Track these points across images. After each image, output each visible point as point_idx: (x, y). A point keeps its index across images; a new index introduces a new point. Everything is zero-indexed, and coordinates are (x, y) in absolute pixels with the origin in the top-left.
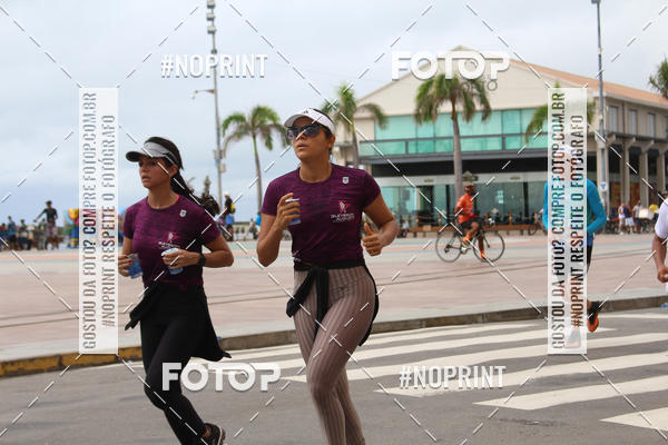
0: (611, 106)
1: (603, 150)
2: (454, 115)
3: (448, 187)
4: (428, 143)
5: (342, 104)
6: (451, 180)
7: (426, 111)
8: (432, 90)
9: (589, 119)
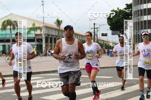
0: (46, 28)
1: (44, 38)
2: (10, 29)
4: (4, 35)
6: (10, 44)
7: (4, 28)
8: (6, 23)
9: (41, 31)
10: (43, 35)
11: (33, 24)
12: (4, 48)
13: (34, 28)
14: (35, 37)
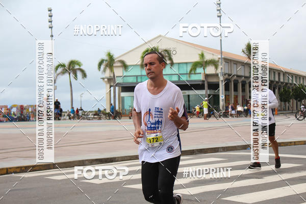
0: (226, 62)
1: (222, 81)
5: (109, 60)
9: (216, 68)
10: (219, 76)
11: (199, 55)
13: (203, 61)
14: (204, 79)
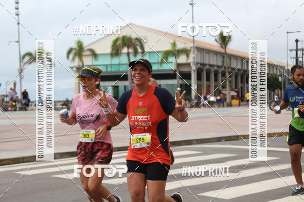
0: (198, 51)
1: (194, 71)
2: (128, 54)
3: (125, 86)
4: (116, 66)
5: (78, 48)
6: (127, 83)
7: (116, 52)
8: (119, 42)
9: (188, 56)
10: (191, 65)
11: (171, 43)
12: (116, 92)
13: (175, 50)
14: (176, 69)
